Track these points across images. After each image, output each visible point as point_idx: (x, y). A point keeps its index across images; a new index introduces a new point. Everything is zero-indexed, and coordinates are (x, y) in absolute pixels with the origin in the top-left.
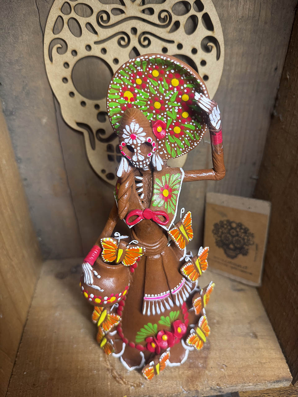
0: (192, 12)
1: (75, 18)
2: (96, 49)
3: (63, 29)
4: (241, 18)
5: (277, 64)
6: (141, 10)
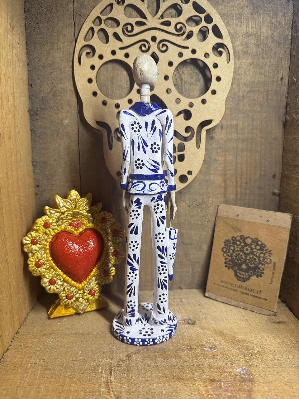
0: (203, 23)
1: (105, 28)
2: (121, 53)
3: (94, 37)
4: (245, 34)
5: (282, 74)
6: (161, 22)
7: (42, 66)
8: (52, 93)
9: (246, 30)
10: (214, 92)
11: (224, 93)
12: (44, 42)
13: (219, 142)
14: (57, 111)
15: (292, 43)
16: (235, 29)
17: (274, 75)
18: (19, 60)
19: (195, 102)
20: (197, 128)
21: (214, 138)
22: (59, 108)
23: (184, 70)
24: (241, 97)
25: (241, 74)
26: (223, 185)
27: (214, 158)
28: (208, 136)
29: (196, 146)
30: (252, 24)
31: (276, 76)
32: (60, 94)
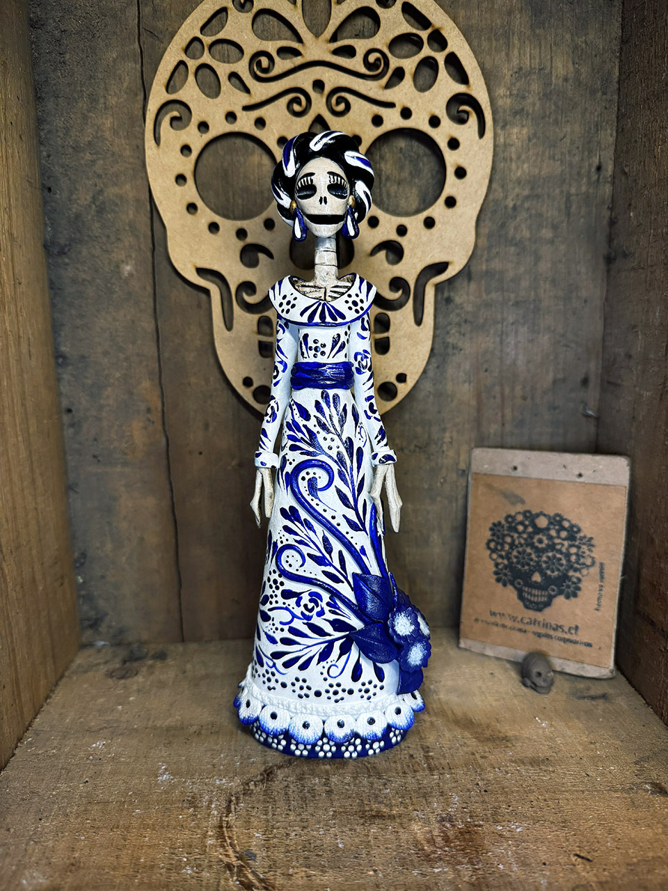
1: (209, 64)
2: (246, 119)
3: (187, 83)
4: (517, 70)
5: (600, 158)
6: (333, 49)
7: (73, 148)
8: (96, 207)
9: (520, 62)
10: (451, 202)
11: (472, 204)
12: (76, 96)
13: (462, 308)
14: (108, 245)
15: (622, 89)
16: (494, 60)
17: (582, 159)
18: (21, 137)
19: (410, 224)
20: (414, 281)
21: (451, 301)
22: (113, 239)
23: (386, 153)
24: (510, 210)
25: (508, 159)
26: (474, 403)
27: (453, 344)
28: (439, 297)
29: (413, 320)
30: (533, 48)
31: (587, 164)
32: (113, 207)
